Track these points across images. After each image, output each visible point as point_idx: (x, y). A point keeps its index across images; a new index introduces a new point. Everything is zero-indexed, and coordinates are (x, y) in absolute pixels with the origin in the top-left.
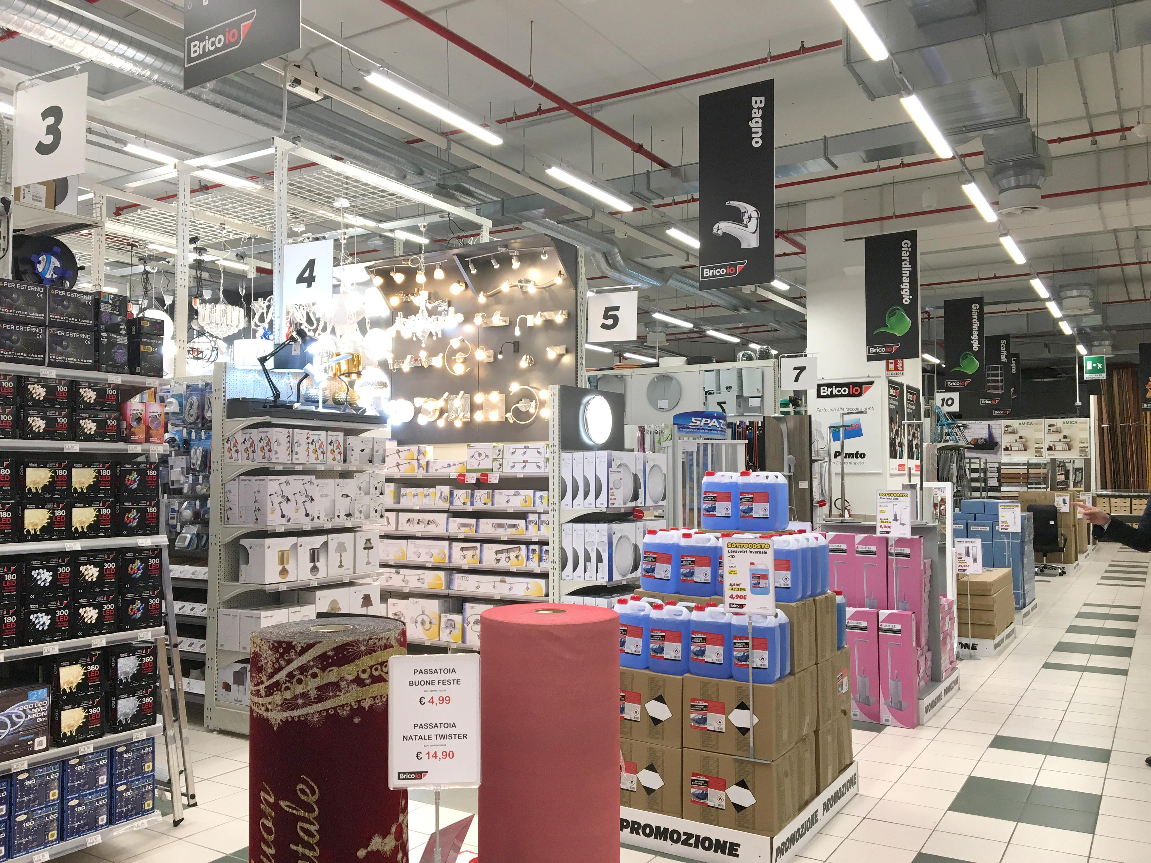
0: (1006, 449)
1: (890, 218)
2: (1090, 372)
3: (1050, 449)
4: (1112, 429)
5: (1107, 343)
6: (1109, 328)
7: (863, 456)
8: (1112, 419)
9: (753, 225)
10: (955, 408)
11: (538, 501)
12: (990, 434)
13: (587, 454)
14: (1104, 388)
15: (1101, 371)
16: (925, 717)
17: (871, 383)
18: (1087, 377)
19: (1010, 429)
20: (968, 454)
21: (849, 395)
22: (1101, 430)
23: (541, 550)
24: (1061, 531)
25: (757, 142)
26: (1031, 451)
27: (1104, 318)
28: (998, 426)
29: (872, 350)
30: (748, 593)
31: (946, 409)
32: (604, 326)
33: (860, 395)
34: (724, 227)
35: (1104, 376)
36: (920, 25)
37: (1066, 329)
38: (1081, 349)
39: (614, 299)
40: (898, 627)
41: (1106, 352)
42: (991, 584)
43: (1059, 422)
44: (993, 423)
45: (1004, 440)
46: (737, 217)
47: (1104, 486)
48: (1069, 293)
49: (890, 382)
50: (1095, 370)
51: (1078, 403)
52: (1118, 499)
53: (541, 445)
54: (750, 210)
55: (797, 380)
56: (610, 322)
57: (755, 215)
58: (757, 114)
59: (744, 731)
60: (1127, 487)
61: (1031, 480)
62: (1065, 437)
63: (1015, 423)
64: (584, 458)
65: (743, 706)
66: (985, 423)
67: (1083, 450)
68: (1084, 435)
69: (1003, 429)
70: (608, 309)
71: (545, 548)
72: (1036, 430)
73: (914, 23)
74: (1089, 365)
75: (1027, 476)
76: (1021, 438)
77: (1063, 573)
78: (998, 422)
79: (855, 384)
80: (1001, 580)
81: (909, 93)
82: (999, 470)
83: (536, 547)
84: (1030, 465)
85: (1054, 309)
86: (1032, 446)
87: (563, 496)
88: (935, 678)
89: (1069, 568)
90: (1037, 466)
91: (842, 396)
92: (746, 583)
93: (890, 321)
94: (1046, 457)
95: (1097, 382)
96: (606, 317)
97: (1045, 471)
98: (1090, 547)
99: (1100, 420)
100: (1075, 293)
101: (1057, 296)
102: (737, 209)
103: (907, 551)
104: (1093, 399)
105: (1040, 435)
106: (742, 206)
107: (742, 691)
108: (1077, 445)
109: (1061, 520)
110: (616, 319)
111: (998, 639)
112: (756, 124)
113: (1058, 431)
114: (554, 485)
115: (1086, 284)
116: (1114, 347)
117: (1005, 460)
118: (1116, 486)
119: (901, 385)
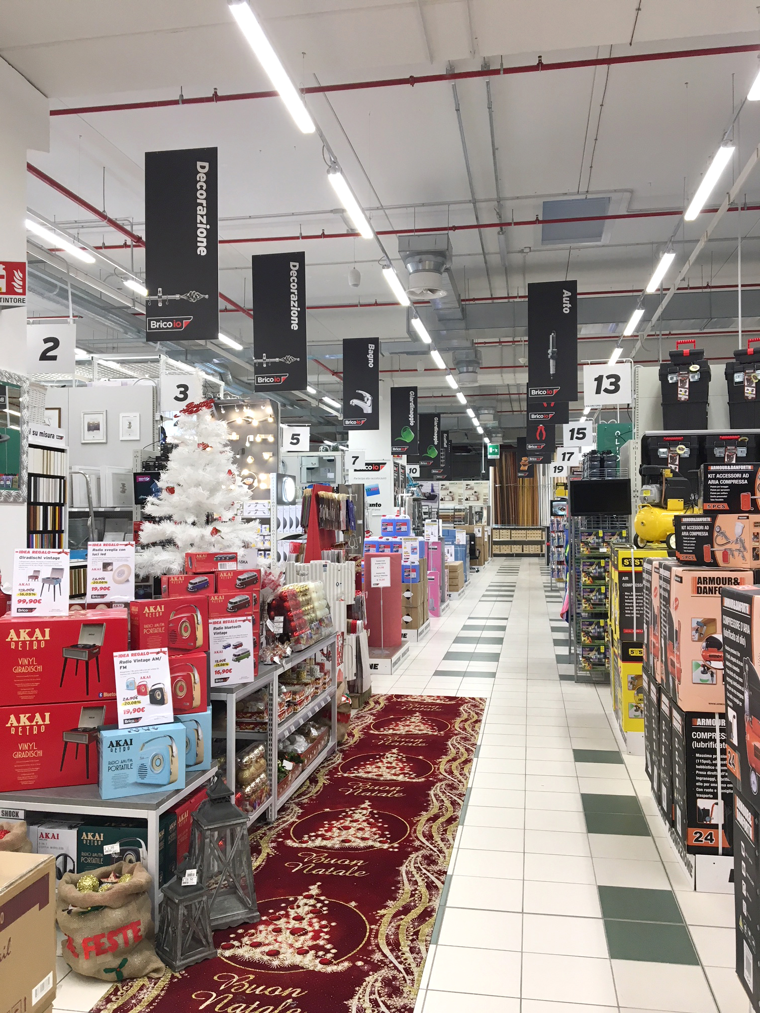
0: (442, 500)
1: (397, 371)
2: (490, 454)
3: (467, 499)
4: (501, 488)
5: (500, 435)
6: (501, 428)
7: (380, 505)
8: (501, 482)
9: (369, 402)
10: (417, 475)
11: (263, 530)
12: (433, 491)
13: (285, 507)
14: (497, 463)
15: (497, 454)
16: (442, 614)
17: (385, 464)
18: (489, 457)
19: (444, 487)
20: (423, 503)
21: (372, 470)
22: (495, 488)
23: (265, 554)
24: (477, 547)
25: (371, 365)
26: (456, 501)
27: (499, 423)
28: (437, 485)
29: (394, 449)
30: (410, 554)
31: (412, 475)
32: (292, 443)
33: (378, 470)
34: (355, 402)
35: (498, 457)
36: (440, 320)
37: (480, 431)
38: (486, 440)
39: (297, 430)
40: (433, 577)
41: (499, 441)
42: (457, 566)
43: (472, 483)
44: (435, 483)
45: (441, 494)
46: (362, 398)
47: (496, 523)
48: (483, 412)
49: (395, 463)
50: (494, 453)
51: (483, 471)
52: (504, 531)
53: (266, 502)
54: (367, 396)
55: (354, 463)
56: (295, 441)
57: (370, 398)
58: (371, 352)
59: (408, 598)
60: (509, 523)
61: (456, 519)
62: (475, 492)
63: (447, 483)
64: (284, 509)
65: (408, 590)
66: (430, 483)
67: (485, 500)
68: (486, 491)
69: (440, 487)
70: (294, 435)
71: (267, 552)
72: (459, 488)
73: (437, 319)
74: (490, 450)
75: (454, 517)
76: (450, 492)
77: (478, 571)
78: (437, 482)
79: (376, 464)
80: (460, 565)
81: (416, 318)
82: (438, 513)
83: (263, 552)
84: (455, 510)
85: (476, 422)
86: (457, 498)
87: (278, 526)
88: (443, 601)
89: (481, 568)
90: (460, 510)
91: (368, 470)
92: (410, 551)
93: (404, 434)
94: (466, 505)
95: (494, 460)
96: (293, 438)
97: (464, 513)
98: (490, 558)
99: (495, 482)
100: (486, 412)
101: (478, 416)
102: (362, 395)
103: (436, 547)
104: (491, 469)
105: (461, 491)
106: (364, 393)
107: (407, 586)
108: (482, 497)
109: (477, 541)
110: (298, 440)
111: (460, 592)
112: (370, 356)
113: (471, 489)
114: (273, 523)
115: (492, 407)
116: (504, 437)
117: (441, 506)
118: (503, 523)
119: (398, 464)
